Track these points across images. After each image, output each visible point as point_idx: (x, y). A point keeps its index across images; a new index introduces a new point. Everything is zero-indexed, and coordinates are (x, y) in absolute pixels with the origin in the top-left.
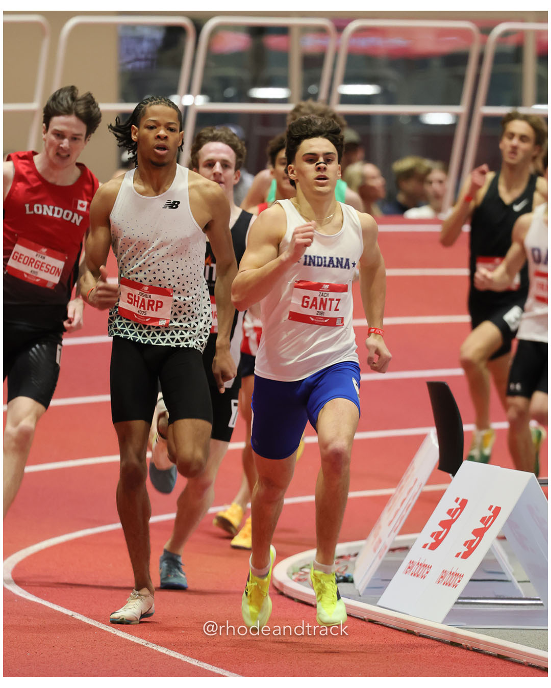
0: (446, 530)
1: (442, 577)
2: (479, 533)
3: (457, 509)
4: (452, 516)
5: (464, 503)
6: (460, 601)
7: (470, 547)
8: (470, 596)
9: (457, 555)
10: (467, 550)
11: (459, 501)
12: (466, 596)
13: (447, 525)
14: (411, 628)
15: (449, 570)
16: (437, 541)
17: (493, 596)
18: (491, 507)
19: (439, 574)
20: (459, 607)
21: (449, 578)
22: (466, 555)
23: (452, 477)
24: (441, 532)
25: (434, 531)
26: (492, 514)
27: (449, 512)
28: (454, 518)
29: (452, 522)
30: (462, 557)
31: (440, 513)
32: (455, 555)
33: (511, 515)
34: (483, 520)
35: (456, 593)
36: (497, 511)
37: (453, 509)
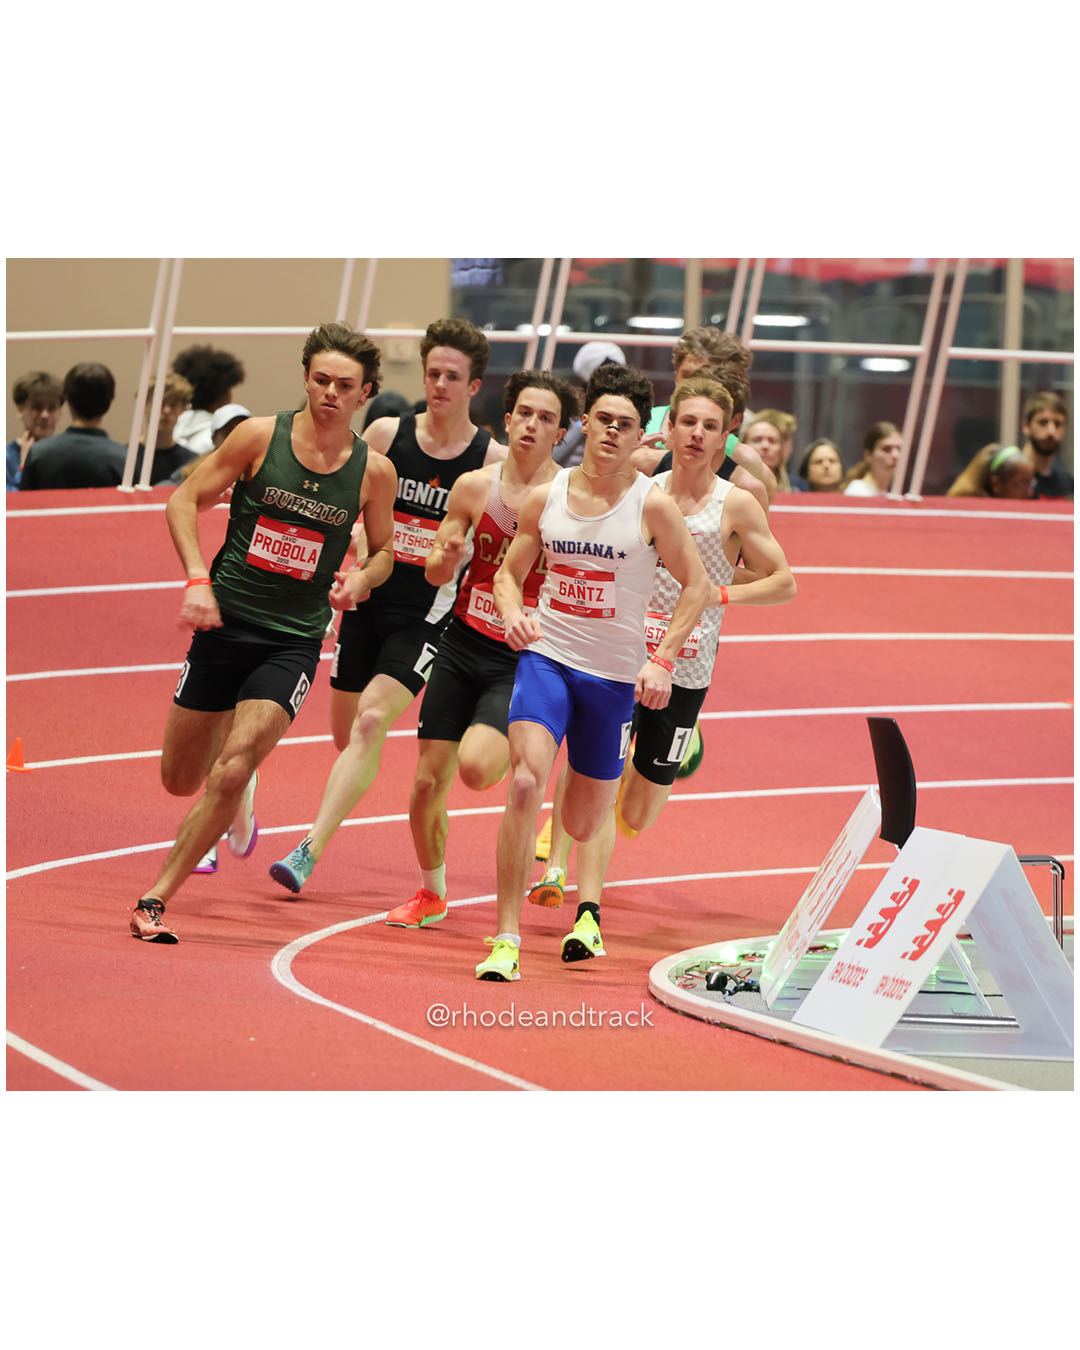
0: (889, 920)
1: (881, 985)
2: (934, 926)
3: (905, 893)
4: (898, 902)
5: (914, 885)
6: (905, 1019)
7: (921, 946)
8: (920, 1013)
9: (904, 956)
10: (917, 948)
11: (908, 883)
12: (914, 1013)
13: (889, 914)
14: (837, 1053)
15: (892, 976)
16: (876, 936)
17: (951, 1014)
18: (952, 890)
19: (878, 981)
20: (904, 1027)
21: (890, 987)
22: (915, 956)
23: (899, 850)
24: (882, 924)
25: (873, 922)
26: (953, 901)
27: (894, 897)
28: (900, 905)
29: (897, 910)
30: (910, 958)
31: (881, 899)
32: (901, 955)
33: (979, 903)
34: (940, 909)
35: (900, 1007)
36: (959, 896)
37: (898, 893)
